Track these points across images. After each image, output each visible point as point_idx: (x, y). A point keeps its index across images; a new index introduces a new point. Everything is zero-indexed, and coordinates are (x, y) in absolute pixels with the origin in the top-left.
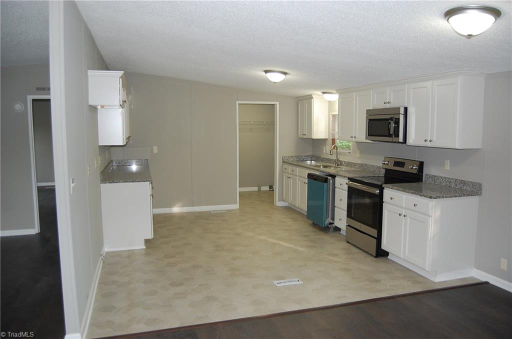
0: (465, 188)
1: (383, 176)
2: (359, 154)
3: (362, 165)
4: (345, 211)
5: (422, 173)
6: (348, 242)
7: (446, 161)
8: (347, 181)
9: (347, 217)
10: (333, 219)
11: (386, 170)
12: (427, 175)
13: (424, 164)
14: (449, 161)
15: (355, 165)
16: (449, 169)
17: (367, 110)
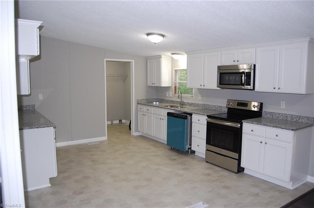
0: (300, 120)
1: (227, 113)
2: (201, 97)
3: (204, 105)
4: (204, 140)
5: (262, 111)
6: (207, 162)
7: (282, 102)
8: (206, 117)
9: (206, 144)
10: (191, 145)
11: (229, 109)
12: (265, 112)
13: (263, 104)
14: (284, 102)
15: (197, 105)
16: (284, 107)
17: (218, 66)
